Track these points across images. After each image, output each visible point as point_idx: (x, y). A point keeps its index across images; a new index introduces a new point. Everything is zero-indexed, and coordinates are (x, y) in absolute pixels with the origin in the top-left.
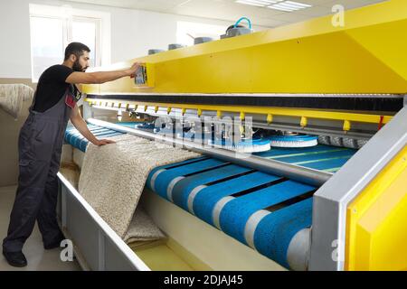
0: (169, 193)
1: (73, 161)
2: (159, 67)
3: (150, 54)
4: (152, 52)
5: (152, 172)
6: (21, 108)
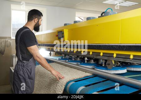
4: (66, 25)
6: (6, 50)
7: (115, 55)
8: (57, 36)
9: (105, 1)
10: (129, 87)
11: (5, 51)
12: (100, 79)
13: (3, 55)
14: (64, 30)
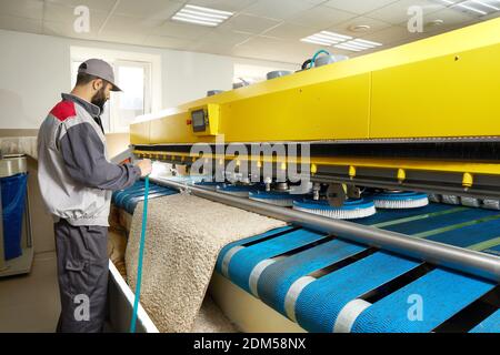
7: (352, 172)
8: (189, 122)
9: (305, 36)
10: (395, 259)
12: (311, 234)
14: (209, 106)
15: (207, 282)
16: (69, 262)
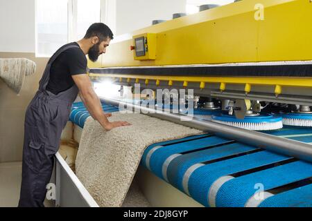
0: (164, 170)
1: (73, 138)
2: (161, 37)
3: (153, 24)
4: (155, 22)
5: (148, 148)
6: (23, 83)
7: (247, 89)
8: (133, 48)
11: (21, 85)
13: (18, 95)
15: (133, 172)
16: (31, 143)
